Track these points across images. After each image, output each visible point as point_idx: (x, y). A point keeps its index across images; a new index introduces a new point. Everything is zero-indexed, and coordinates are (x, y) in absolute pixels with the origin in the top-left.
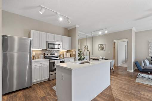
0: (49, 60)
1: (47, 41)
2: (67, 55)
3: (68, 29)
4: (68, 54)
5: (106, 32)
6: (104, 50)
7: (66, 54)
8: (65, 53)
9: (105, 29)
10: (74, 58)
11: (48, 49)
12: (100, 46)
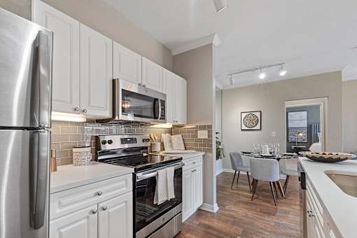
0: (132, 170)
1: (114, 81)
2: (173, 142)
3: (174, 53)
4: (177, 139)
5: (283, 73)
6: (258, 127)
7: (170, 141)
8: (165, 137)
9: (280, 66)
10: (203, 153)
11: (121, 117)
12: (244, 115)
